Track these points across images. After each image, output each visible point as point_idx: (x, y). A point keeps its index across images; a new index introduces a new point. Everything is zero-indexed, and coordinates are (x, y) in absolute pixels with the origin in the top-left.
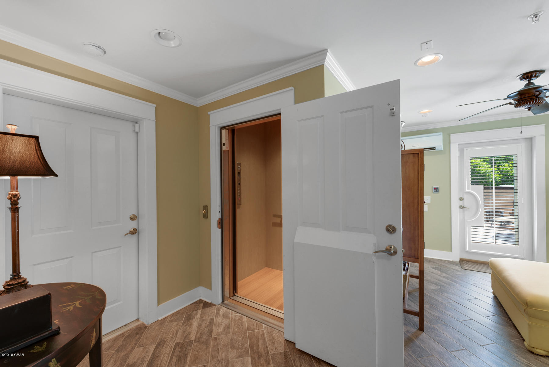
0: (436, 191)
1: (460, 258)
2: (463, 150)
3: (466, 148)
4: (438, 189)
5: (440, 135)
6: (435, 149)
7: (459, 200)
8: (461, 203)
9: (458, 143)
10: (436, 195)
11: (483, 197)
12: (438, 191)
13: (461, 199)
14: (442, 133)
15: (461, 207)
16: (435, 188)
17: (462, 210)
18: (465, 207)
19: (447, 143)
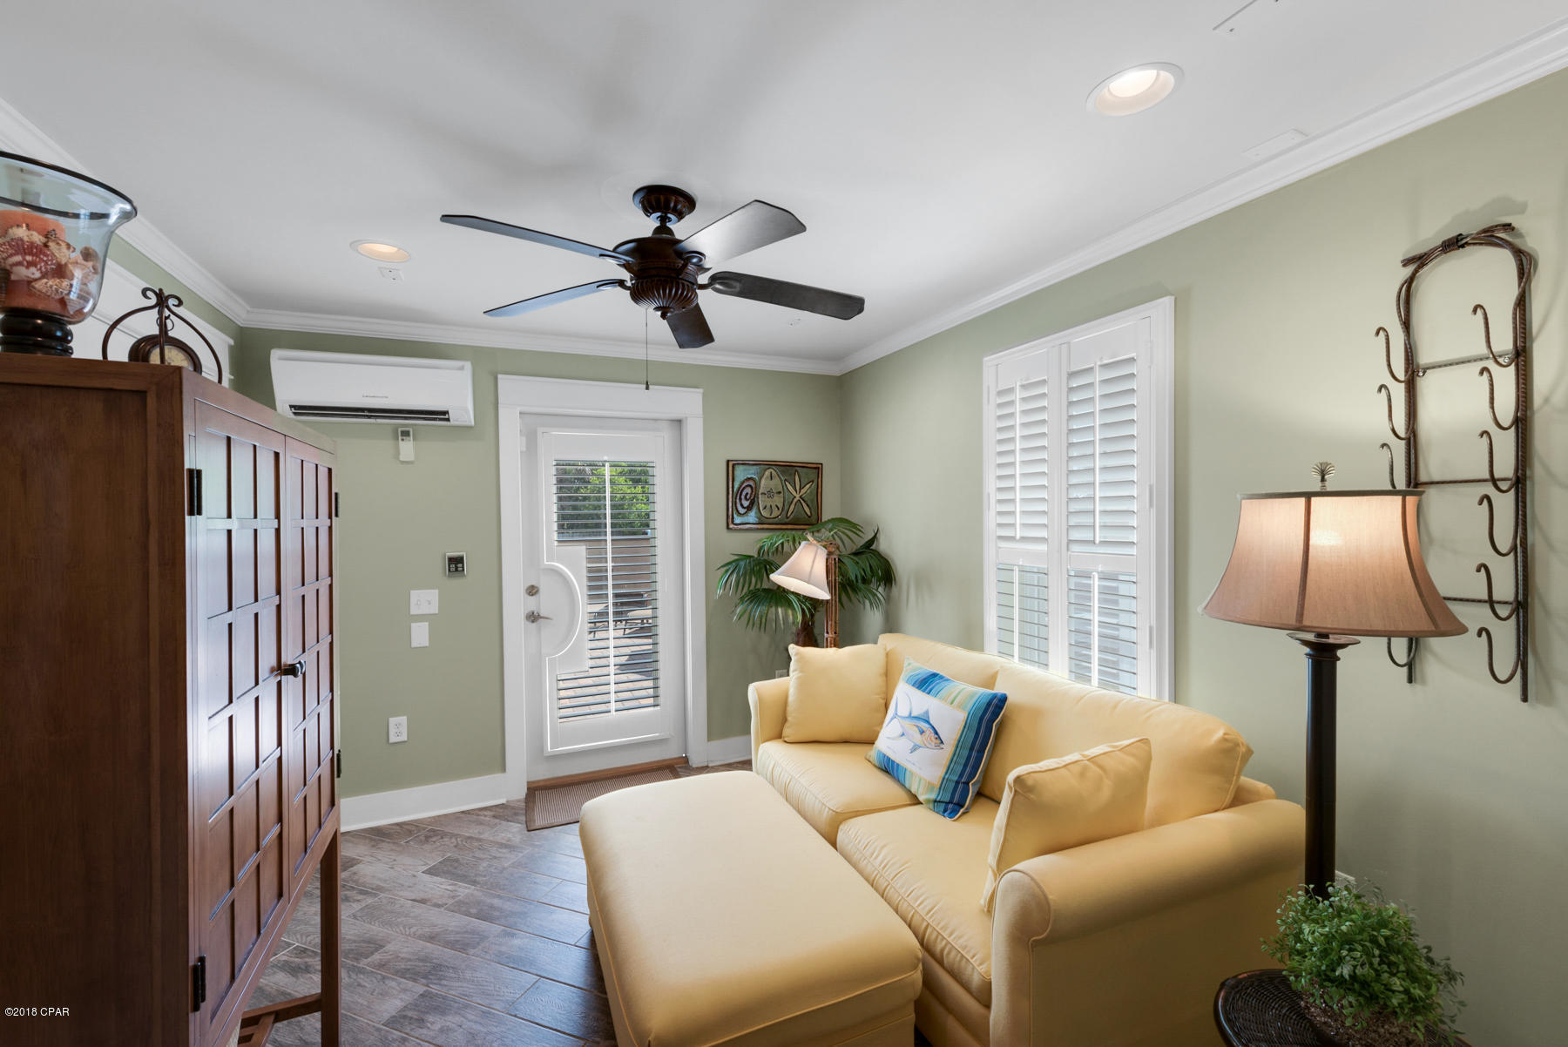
0: (456, 570)
1: (528, 783)
2: (535, 433)
3: (545, 429)
4: (463, 563)
5: (462, 368)
6: (447, 417)
7: (527, 596)
8: (532, 604)
9: (519, 409)
10: (456, 582)
11: (585, 579)
12: (463, 570)
13: (532, 591)
14: (468, 365)
15: (533, 617)
16: (451, 560)
17: (534, 624)
18: (542, 615)
19: (488, 402)
